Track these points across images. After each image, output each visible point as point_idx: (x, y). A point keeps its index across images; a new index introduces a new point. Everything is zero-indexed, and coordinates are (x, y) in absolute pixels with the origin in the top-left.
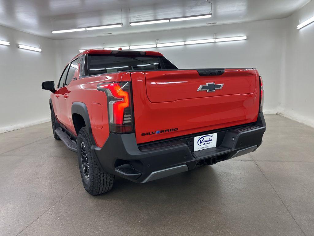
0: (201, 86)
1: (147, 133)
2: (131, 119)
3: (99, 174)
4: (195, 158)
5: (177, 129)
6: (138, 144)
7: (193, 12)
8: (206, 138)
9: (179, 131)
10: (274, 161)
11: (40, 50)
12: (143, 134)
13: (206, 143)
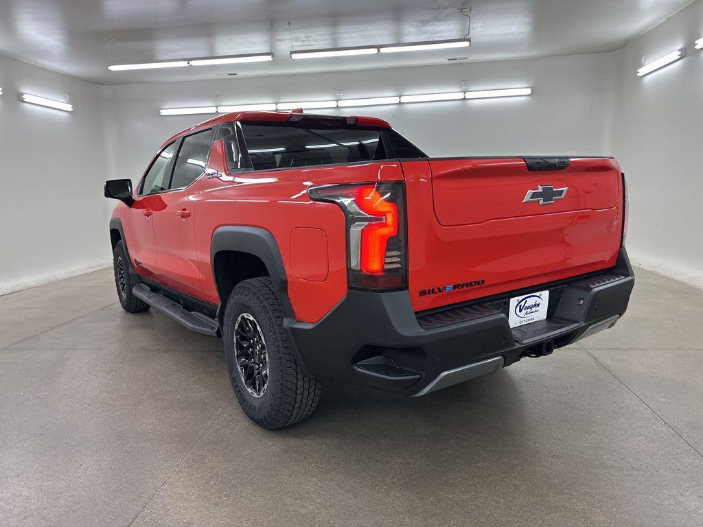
0: (530, 192)
1: (429, 291)
2: (399, 260)
3: (294, 380)
4: (518, 342)
5: (483, 282)
6: (416, 313)
7: (426, 32)
8: (531, 301)
9: (486, 287)
10: (626, 350)
11: (69, 108)
12: (423, 293)
13: (529, 310)
